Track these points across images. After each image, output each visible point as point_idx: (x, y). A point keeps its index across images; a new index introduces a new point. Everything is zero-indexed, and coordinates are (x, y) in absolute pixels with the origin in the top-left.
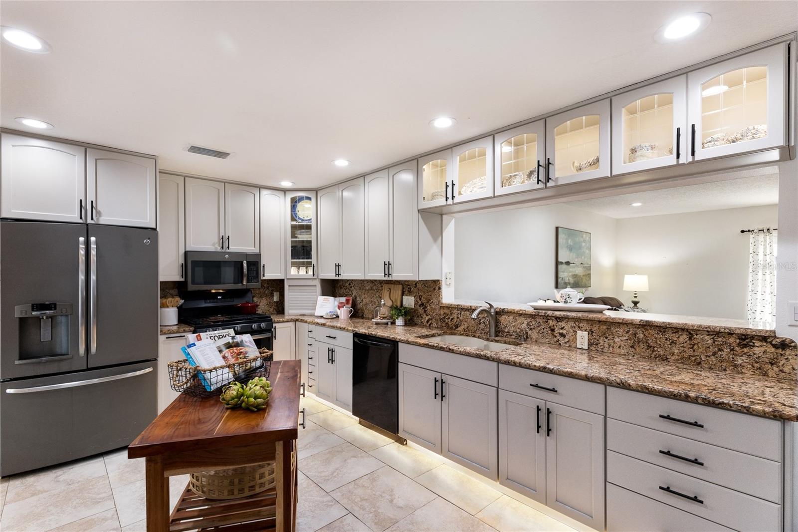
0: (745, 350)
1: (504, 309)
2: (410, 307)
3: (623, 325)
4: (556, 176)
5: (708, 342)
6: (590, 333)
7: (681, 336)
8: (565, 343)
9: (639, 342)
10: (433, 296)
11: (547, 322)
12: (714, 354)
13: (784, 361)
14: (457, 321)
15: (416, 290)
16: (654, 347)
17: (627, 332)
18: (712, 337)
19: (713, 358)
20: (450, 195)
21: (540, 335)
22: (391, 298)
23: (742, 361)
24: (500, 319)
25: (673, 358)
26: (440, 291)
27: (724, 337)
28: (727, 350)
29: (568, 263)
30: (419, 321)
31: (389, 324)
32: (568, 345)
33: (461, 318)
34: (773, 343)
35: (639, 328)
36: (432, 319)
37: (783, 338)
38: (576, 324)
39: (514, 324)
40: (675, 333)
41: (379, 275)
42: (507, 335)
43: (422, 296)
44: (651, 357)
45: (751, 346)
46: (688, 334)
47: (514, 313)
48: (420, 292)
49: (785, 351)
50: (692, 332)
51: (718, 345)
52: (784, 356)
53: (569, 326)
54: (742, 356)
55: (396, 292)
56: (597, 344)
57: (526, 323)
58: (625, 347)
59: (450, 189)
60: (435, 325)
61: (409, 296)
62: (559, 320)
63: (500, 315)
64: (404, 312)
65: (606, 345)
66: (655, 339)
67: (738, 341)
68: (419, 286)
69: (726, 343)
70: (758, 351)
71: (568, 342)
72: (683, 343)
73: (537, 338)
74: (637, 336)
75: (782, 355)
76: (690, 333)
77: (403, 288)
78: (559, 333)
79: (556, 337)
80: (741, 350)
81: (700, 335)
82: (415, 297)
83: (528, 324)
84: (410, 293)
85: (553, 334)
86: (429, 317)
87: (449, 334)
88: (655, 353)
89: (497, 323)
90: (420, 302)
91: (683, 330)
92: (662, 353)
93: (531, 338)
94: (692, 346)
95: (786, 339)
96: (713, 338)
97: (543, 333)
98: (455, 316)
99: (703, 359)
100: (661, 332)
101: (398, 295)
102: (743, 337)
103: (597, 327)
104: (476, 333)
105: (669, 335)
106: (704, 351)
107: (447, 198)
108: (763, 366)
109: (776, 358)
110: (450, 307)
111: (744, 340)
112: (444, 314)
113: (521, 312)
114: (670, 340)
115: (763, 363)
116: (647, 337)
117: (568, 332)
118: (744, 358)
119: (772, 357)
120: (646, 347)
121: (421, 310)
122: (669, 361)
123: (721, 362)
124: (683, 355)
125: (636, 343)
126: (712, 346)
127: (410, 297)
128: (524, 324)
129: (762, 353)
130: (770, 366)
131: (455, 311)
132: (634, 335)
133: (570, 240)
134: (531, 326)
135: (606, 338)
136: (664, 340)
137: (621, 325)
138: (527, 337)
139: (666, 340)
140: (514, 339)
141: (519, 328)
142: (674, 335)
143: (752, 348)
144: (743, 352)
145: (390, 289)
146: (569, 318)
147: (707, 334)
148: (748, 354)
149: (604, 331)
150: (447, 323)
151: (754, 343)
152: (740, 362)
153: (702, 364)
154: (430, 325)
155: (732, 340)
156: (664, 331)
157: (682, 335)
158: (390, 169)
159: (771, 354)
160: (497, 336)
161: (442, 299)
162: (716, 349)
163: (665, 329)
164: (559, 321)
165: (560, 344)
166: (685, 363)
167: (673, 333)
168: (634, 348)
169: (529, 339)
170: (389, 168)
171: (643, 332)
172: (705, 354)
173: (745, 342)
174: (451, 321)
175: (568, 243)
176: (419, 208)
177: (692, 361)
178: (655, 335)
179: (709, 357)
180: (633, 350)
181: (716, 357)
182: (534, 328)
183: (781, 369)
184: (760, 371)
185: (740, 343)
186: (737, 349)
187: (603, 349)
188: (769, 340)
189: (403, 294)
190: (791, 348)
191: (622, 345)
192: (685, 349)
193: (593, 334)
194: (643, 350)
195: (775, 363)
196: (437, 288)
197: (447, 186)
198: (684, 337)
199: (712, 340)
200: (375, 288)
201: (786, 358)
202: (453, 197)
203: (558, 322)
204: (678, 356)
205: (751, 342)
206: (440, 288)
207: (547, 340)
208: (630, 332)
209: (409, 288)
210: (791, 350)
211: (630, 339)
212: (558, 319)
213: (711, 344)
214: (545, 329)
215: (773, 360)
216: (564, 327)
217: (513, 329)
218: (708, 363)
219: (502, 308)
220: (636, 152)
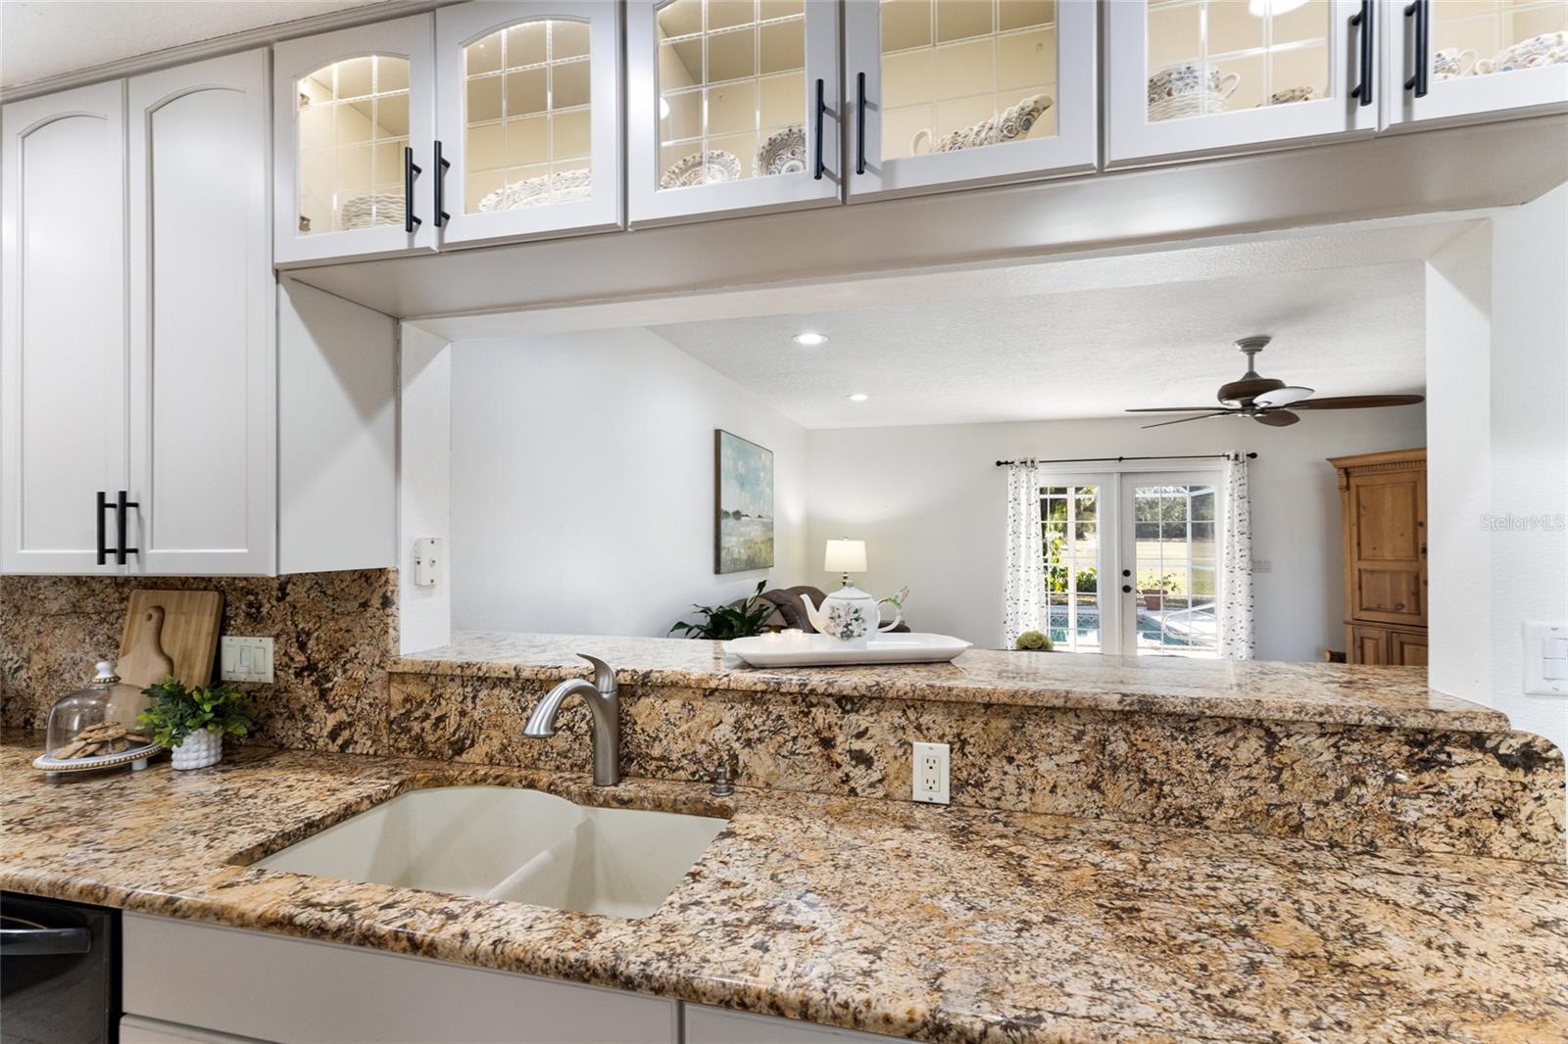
0: (1427, 777)
1: (647, 675)
2: (255, 678)
3: (1065, 713)
4: (885, 157)
5: (1321, 759)
6: (957, 746)
7: (1242, 744)
8: (872, 785)
9: (1115, 769)
10: (357, 631)
11: (806, 715)
12: (1340, 794)
13: (1532, 806)
14: (459, 726)
15: (280, 611)
16: (1162, 783)
17: (1077, 739)
18: (1332, 741)
19: (1337, 809)
20: (424, 209)
21: (783, 763)
22: (166, 649)
23: (1418, 814)
24: (632, 710)
25: (1220, 816)
26: (389, 611)
27: (1367, 740)
28: (1375, 781)
29: (737, 515)
30: (294, 735)
31: (138, 765)
32: (880, 794)
33: (477, 714)
34: (1501, 752)
35: (1113, 722)
36: (350, 724)
37: (1526, 735)
38: (908, 719)
39: (684, 727)
40: (1225, 732)
41: (76, 556)
42: (659, 768)
43: (309, 634)
44: (1153, 815)
45: (1443, 763)
46: (1262, 733)
47: (688, 687)
48: (299, 618)
49: (1534, 773)
50: (1275, 729)
51: (1349, 764)
52: (1531, 791)
53: (886, 725)
54: (1417, 797)
55: (188, 622)
56: (978, 785)
57: (732, 720)
58: (1070, 789)
59: (424, 185)
60: (364, 745)
61: (253, 634)
62: (848, 707)
63: (633, 695)
64: (214, 709)
65: (1011, 786)
66: (1164, 757)
67: (1405, 750)
68: (295, 593)
69: (1373, 759)
70: (1461, 777)
71: (880, 781)
72: (1250, 766)
73: (773, 774)
74: (1109, 748)
75: (1525, 787)
76: (1268, 731)
77: (224, 605)
78: (850, 751)
79: (839, 766)
80: (1416, 780)
81: (1298, 737)
82: (277, 637)
83: (738, 725)
84: (256, 621)
85: (829, 758)
86: (341, 715)
87: (426, 785)
88: (1164, 804)
89: (621, 723)
90: (300, 658)
91: (1248, 722)
92: (1185, 801)
93: (750, 777)
94: (1274, 773)
95: (1535, 738)
96: (1335, 745)
97: (793, 753)
98: (450, 707)
99: (1308, 814)
100: (1182, 731)
101: (198, 633)
102: (1420, 737)
103: (979, 724)
104: (538, 769)
105: (1207, 740)
106: (1312, 789)
107: (412, 222)
108: (1476, 824)
109: (1511, 799)
110: (430, 676)
111: (1422, 745)
112: (406, 700)
113: (713, 684)
114: (1209, 756)
115: (1475, 815)
116: (1138, 750)
117: (881, 748)
118: (1425, 800)
119: (1499, 794)
120: (1137, 786)
121: (304, 691)
122: (1207, 828)
123: (1360, 822)
124: (1250, 804)
125: (1107, 774)
126: (1334, 769)
127: (253, 641)
128: (720, 725)
129: (1472, 785)
130: (1494, 823)
131: (454, 691)
132: (1099, 747)
133: (741, 463)
134: (748, 730)
135: (1010, 760)
136: (1191, 755)
137: (1058, 716)
138: (735, 773)
139: (1199, 757)
140: (687, 781)
141: (703, 742)
142: (1221, 739)
143: (1444, 772)
144: (1421, 783)
145: (161, 610)
146: (883, 700)
147: (1318, 731)
148: (1435, 790)
149: (1003, 738)
150: (418, 738)
151: (1449, 755)
152: (1411, 817)
153: (1307, 829)
154: (343, 747)
155: (1388, 748)
156: (1191, 729)
157: (1245, 738)
158: (133, 81)
159: (1498, 787)
160: (621, 776)
161: (397, 640)
162: (1345, 779)
163: (1195, 721)
164: (852, 710)
165: (853, 792)
166: (1256, 830)
167: (1218, 734)
168: (1098, 788)
169: (743, 781)
170: (127, 75)
171: (1127, 733)
172: (1315, 797)
173: (1425, 754)
174: (436, 725)
175: (737, 470)
176: (279, 260)
177: (1275, 822)
178: (1163, 744)
179: (1326, 804)
180: (1097, 796)
181: (1346, 806)
182: (760, 740)
183: (1524, 831)
184: (1468, 840)
185: (1412, 755)
186: (1402, 776)
187: (999, 799)
188: (1490, 744)
189: (222, 627)
190: (1547, 766)
191: (1063, 783)
192: (1256, 784)
193: (968, 749)
194: (1128, 795)
195: (1509, 814)
196: (376, 602)
197: (412, 170)
198: (1251, 747)
199: (1332, 749)
200: (89, 605)
201: (1536, 795)
202: (441, 218)
203: (845, 712)
204: (1235, 807)
205: (1441, 751)
206: (386, 602)
207: (809, 779)
208: (1087, 738)
209: (250, 605)
210: (1550, 770)
211: (1084, 761)
212: (847, 702)
213: (1330, 764)
214: (800, 740)
215: (1503, 804)
216: (867, 729)
217: (681, 744)
218: (1323, 826)
219: (642, 669)
220: (1169, 94)
